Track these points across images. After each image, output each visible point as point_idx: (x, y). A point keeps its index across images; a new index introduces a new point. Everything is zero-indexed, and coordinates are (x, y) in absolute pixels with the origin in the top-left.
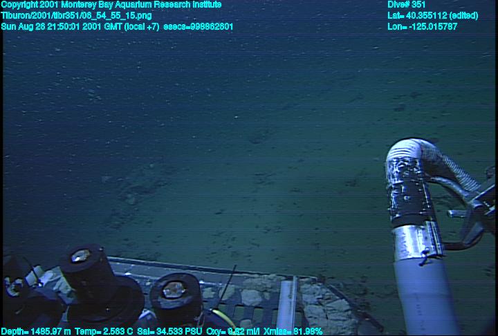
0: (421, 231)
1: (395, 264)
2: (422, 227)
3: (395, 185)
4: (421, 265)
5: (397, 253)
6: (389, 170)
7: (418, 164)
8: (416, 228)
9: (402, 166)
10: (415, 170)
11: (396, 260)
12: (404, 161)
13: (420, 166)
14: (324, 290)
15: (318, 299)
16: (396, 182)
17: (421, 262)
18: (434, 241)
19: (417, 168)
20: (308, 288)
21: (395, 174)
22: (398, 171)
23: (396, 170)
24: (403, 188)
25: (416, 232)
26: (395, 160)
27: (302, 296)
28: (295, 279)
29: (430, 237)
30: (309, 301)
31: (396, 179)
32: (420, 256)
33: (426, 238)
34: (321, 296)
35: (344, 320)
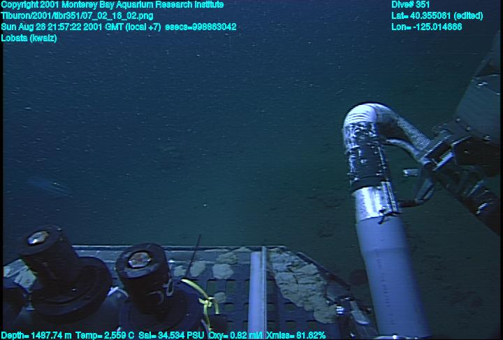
0: (377, 191)
2: (379, 187)
3: (352, 149)
4: (380, 223)
5: (357, 215)
6: (346, 136)
7: (373, 128)
8: (372, 190)
9: (358, 131)
10: (370, 133)
11: (357, 221)
12: (360, 126)
13: (375, 130)
14: (293, 258)
15: (288, 266)
16: (354, 147)
17: (379, 220)
18: (390, 201)
19: (372, 132)
20: (278, 257)
21: (352, 139)
22: (355, 136)
24: (360, 152)
25: (373, 193)
26: (351, 126)
27: (271, 265)
28: (264, 248)
29: (386, 196)
30: (278, 269)
31: (353, 144)
32: (378, 215)
33: (382, 198)
34: (290, 264)
35: (313, 283)
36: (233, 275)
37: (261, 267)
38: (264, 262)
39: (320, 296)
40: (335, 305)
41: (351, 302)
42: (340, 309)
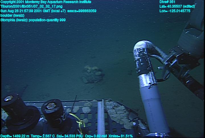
0: (148, 76)
1: (140, 89)
2: (148, 74)
3: (137, 59)
4: (149, 88)
5: (140, 85)
6: (135, 54)
7: (145, 50)
8: (146, 75)
9: (139, 51)
10: (144, 52)
11: (140, 88)
12: (140, 49)
13: (146, 51)
14: (115, 103)
15: (113, 107)
17: (149, 87)
18: (153, 79)
19: (145, 52)
20: (108, 103)
21: (137, 55)
22: (138, 54)
23: (137, 53)
24: (140, 60)
25: (146, 76)
26: (137, 49)
27: (106, 107)
28: (103, 100)
29: (151, 78)
30: (109, 108)
31: (138, 57)
32: (148, 85)
33: (150, 78)
34: (114, 106)
35: (123, 113)
36: (91, 111)
37: (102, 107)
39: (126, 118)
40: (132, 122)
41: (139, 120)
42: (134, 123)
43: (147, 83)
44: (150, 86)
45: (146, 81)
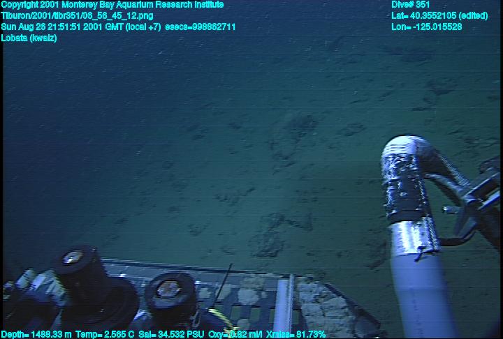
0: (417, 227)
1: (391, 260)
2: (419, 223)
3: (391, 181)
4: (417, 260)
5: (393, 250)
6: (385, 167)
7: (414, 160)
8: (412, 225)
9: (398, 162)
10: (411, 166)
11: (393, 256)
12: (401, 157)
13: (416, 162)
16: (393, 178)
17: (416, 257)
18: (431, 238)
19: (413, 164)
20: (305, 287)
21: (392, 170)
22: (395, 167)
23: (392, 166)
24: (399, 184)
25: (412, 228)
26: (391, 156)
27: (299, 294)
28: (292, 277)
29: (426, 232)
30: (306, 299)
31: (392, 175)
32: (416, 252)
33: (423, 234)
34: (318, 294)
35: (341, 318)
36: (258, 301)
37: (287, 295)
38: (291, 290)
39: (348, 331)
43: (412, 247)
44: (421, 254)
45: (411, 240)
